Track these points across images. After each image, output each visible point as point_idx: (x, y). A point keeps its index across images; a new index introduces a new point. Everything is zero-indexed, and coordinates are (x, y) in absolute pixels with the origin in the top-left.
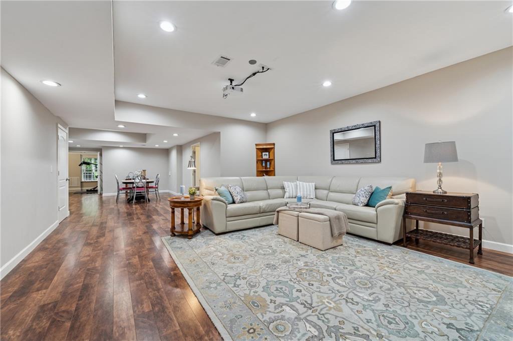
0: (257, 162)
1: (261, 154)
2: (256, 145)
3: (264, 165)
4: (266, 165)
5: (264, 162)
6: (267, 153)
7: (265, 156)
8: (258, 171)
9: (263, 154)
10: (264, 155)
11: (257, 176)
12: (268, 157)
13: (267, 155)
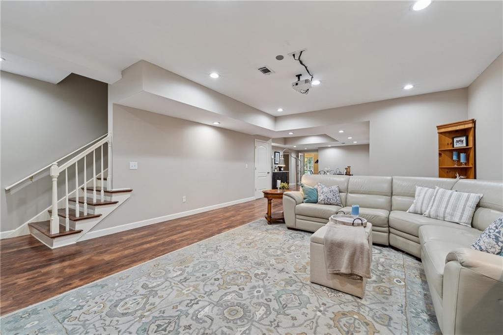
0: (440, 154)
1: (450, 141)
2: (439, 127)
3: (455, 158)
4: (459, 157)
5: (455, 153)
6: (464, 139)
7: (460, 143)
8: (441, 169)
9: (455, 140)
10: (457, 142)
11: (440, 176)
12: (464, 144)
13: (462, 141)
